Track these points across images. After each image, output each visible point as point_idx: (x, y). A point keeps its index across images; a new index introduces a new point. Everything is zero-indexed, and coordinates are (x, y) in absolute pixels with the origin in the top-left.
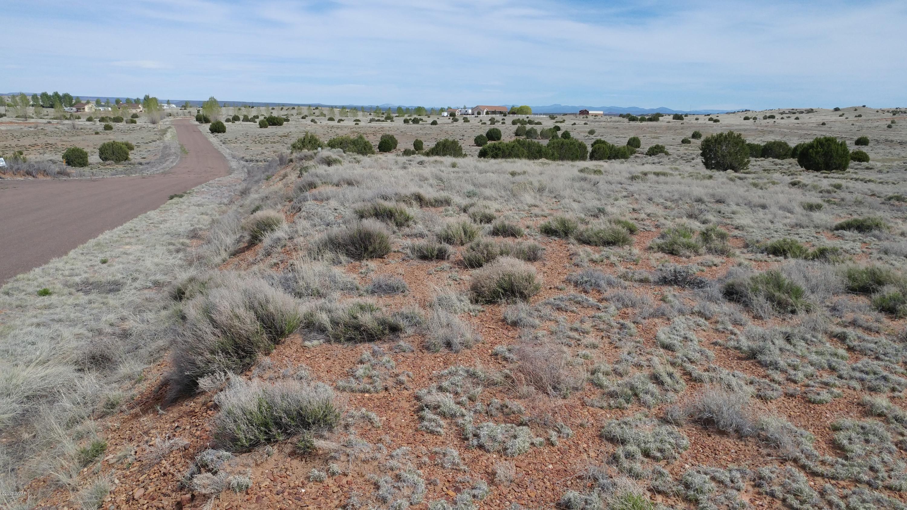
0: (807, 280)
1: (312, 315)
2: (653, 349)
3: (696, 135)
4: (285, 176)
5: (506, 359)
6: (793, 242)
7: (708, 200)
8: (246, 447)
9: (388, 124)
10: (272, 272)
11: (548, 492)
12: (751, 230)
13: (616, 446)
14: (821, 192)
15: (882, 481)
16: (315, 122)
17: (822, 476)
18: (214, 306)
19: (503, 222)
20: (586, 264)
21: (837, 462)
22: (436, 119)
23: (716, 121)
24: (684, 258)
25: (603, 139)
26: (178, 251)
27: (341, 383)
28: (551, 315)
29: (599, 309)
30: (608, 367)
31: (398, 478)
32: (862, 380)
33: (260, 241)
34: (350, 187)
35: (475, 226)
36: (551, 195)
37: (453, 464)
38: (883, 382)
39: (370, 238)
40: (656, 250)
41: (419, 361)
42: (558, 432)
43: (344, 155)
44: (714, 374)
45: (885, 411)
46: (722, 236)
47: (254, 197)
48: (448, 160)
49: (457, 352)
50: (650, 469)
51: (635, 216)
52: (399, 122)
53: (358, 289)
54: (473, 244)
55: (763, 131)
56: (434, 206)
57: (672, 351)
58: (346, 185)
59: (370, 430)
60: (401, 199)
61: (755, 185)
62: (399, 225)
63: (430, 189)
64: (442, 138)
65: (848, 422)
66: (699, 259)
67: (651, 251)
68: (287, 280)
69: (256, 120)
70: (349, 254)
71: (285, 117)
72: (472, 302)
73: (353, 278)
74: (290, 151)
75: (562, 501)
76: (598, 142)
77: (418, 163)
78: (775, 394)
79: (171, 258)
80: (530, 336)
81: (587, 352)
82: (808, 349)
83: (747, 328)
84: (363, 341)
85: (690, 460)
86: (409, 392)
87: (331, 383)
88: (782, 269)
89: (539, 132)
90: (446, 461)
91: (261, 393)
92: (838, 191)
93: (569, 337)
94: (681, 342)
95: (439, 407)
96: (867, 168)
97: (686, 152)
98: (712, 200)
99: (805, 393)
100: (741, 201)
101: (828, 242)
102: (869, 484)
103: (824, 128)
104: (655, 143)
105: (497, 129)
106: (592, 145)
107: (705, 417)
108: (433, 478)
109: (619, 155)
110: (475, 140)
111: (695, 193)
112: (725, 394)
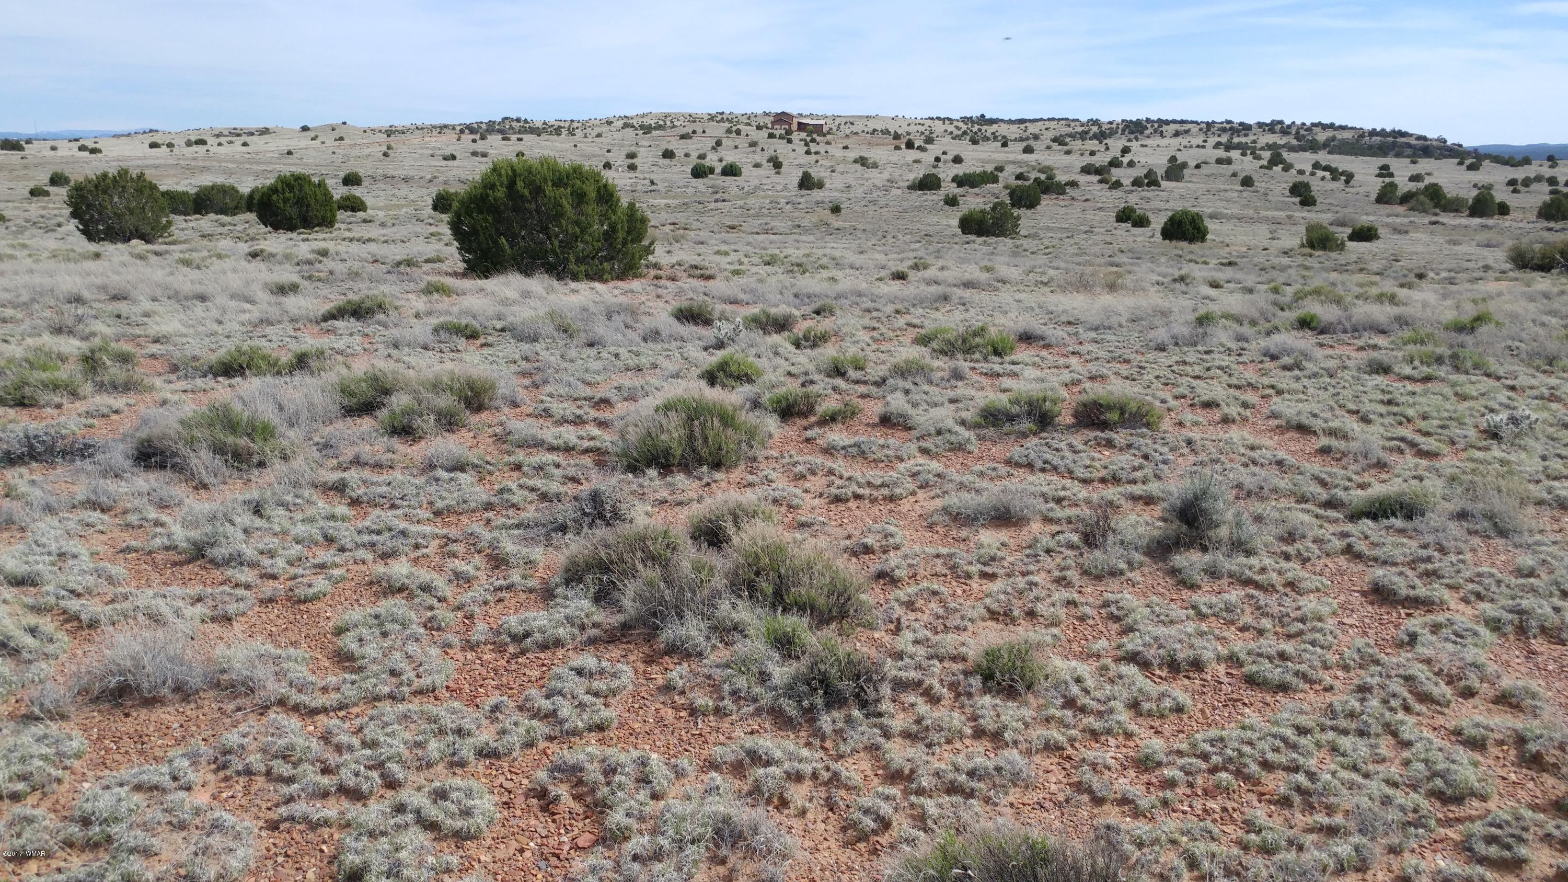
0: (281, 408)
3: (57, 180)
6: (256, 351)
7: (94, 297)
12: (184, 340)
14: (298, 264)
15: (409, 685)
17: (324, 710)
21: (344, 681)
23: (94, 151)
24: (49, 410)
32: (373, 545)
38: (402, 540)
44: (125, 605)
45: (406, 581)
46: (124, 359)
55: (188, 168)
57: (35, 585)
61: (187, 263)
65: (356, 615)
66: (81, 406)
78: (242, 605)
82: (290, 518)
83: (184, 509)
85: (90, 774)
88: (238, 398)
92: (324, 259)
94: (53, 564)
96: (365, 221)
97: (44, 212)
98: (103, 297)
99: (291, 590)
100: (158, 293)
101: (310, 341)
102: (392, 697)
103: (291, 160)
107: (112, 685)
111: (64, 287)
112: (146, 633)
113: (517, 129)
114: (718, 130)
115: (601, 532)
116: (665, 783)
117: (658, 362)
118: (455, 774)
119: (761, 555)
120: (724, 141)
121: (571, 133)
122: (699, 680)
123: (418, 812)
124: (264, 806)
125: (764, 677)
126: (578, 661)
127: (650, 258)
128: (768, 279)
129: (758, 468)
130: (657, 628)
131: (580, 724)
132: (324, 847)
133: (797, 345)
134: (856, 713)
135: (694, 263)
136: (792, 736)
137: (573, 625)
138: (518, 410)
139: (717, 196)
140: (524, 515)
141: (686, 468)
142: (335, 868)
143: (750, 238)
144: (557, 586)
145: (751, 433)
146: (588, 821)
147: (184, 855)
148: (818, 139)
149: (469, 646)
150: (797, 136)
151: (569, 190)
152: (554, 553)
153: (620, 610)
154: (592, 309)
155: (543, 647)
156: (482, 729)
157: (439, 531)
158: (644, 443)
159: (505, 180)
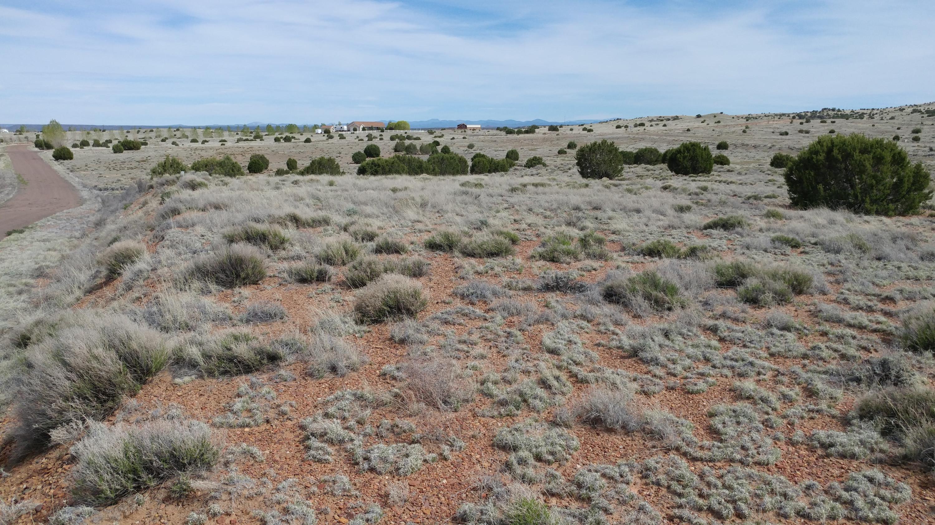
0: (681, 278)
1: (181, 350)
2: (539, 355)
3: (571, 146)
4: (145, 203)
5: (394, 378)
6: (667, 243)
7: (586, 207)
8: (112, 498)
9: (258, 143)
10: (134, 307)
11: (443, 508)
12: (627, 234)
13: (508, 453)
14: (690, 195)
15: (752, 458)
16: (177, 145)
17: (701, 460)
18: (67, 348)
19: (386, 239)
20: (471, 277)
21: (713, 445)
22: (309, 136)
23: (590, 131)
24: (564, 265)
25: (482, 153)
26: (20, 293)
27: (217, 419)
28: (439, 329)
29: (486, 320)
30: (497, 376)
31: (286, 511)
32: (733, 367)
33: (119, 274)
34: (218, 212)
35: (357, 245)
36: (434, 210)
37: (344, 490)
38: (750, 367)
39: (241, 264)
40: (537, 258)
41: (302, 389)
42: (451, 446)
43: (210, 177)
44: (598, 374)
45: (753, 393)
46: (600, 241)
47: (110, 228)
48: (325, 178)
49: (343, 376)
50: (543, 473)
51: (517, 226)
52: (269, 141)
53: (231, 319)
54: (355, 263)
55: (634, 139)
56: (312, 227)
57: (558, 355)
58: (213, 210)
59: (252, 465)
60: (273, 220)
61: (630, 191)
62: (274, 248)
63: (307, 210)
64: (317, 156)
65: (722, 407)
66: (579, 265)
67: (534, 259)
68: (151, 314)
69: (109, 145)
70: (219, 282)
71: (142, 140)
72: (356, 323)
73: (226, 307)
74: (150, 177)
75: (458, 515)
76: (477, 156)
77: (293, 183)
78: (657, 388)
79: (12, 301)
80: (419, 353)
81: (476, 363)
82: (685, 343)
83: (627, 328)
84: (239, 373)
85: (581, 460)
86: (293, 423)
87: (207, 420)
88: (658, 269)
89: (418, 148)
90: (336, 488)
91: (127, 438)
92: (705, 193)
93: (458, 350)
94: (565, 345)
95: (326, 434)
96: (729, 171)
97: (563, 162)
98: (589, 208)
99: (684, 385)
100: (616, 206)
101: (698, 241)
102: (741, 462)
103: (689, 134)
104: (532, 155)
105: (375, 146)
106: (472, 159)
107: (593, 416)
108: (323, 507)
109: (499, 168)
110: (353, 157)
111: (572, 202)
112: (610, 392)
113: (832, 115)
115: (890, 388)
117: (933, 276)
118: (780, 521)
121: (871, 116)
124: (665, 506)
126: (870, 472)
127: (927, 202)
131: (871, 515)
137: (865, 447)
138: (825, 297)
140: (829, 366)
144: (854, 418)
147: (626, 520)
149: (791, 442)
151: (871, 155)
152: (850, 395)
153: (902, 446)
154: (880, 235)
155: (843, 456)
156: (799, 498)
157: (773, 366)
158: (923, 332)
159: (825, 149)
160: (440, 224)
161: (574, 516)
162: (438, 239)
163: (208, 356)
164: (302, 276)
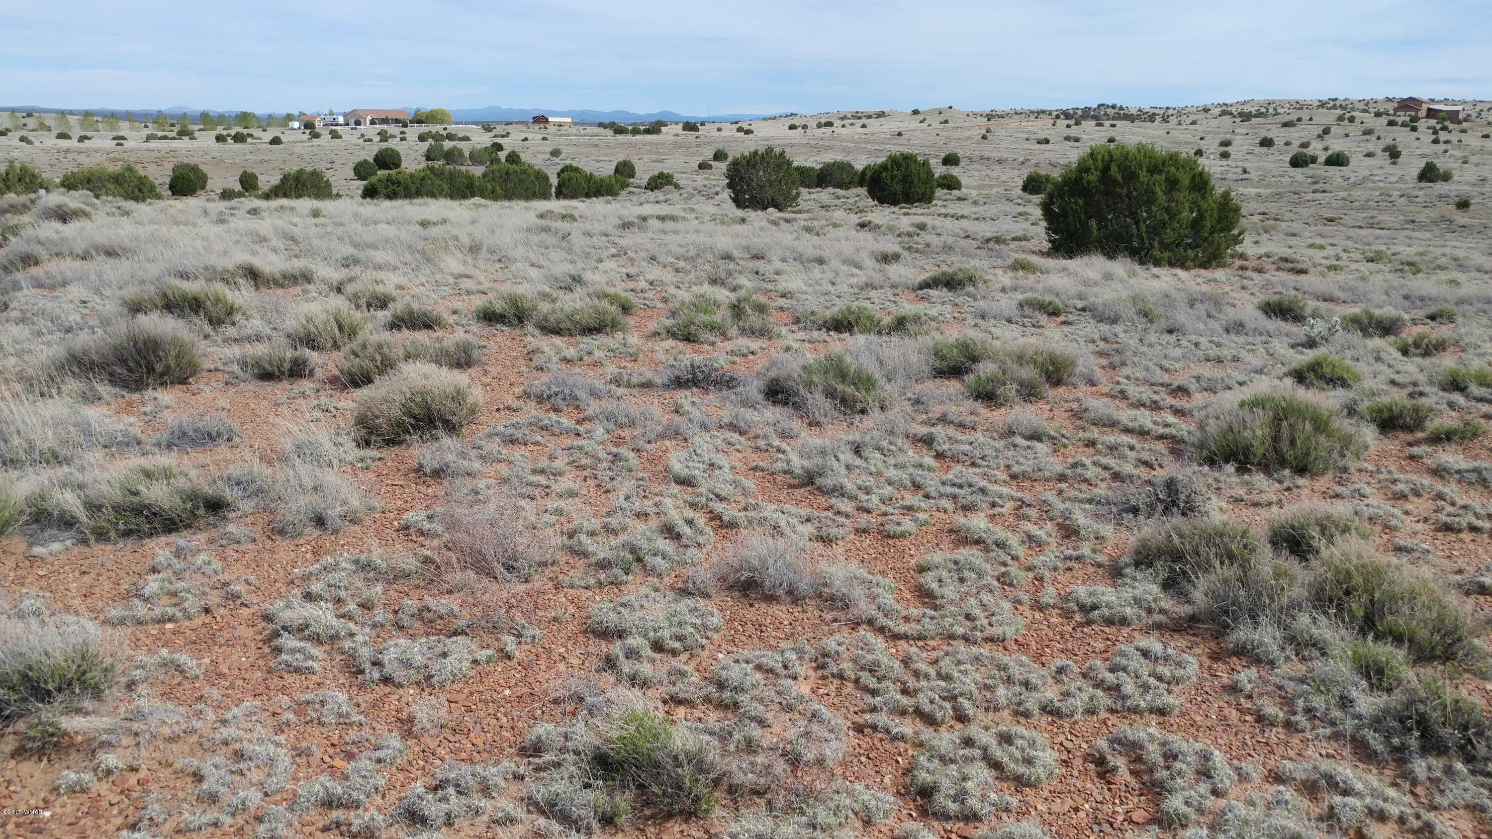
0: (881, 363)
1: (43, 498)
2: (662, 488)
3: (719, 156)
5: (424, 533)
6: (862, 311)
7: (740, 255)
9: (186, 143)
11: (504, 733)
12: (804, 297)
13: (611, 642)
14: (899, 236)
15: (981, 631)
16: (30, 142)
17: (906, 637)
19: (408, 305)
20: (554, 366)
21: (924, 615)
22: (278, 134)
23: (748, 132)
24: (706, 346)
25: (574, 164)
27: (113, 612)
28: (499, 452)
29: (578, 435)
30: (596, 524)
31: (239, 755)
32: (955, 497)
34: (112, 261)
35: (358, 315)
36: (492, 258)
37: (340, 715)
38: (980, 496)
39: (155, 350)
40: (663, 336)
41: (266, 556)
42: (517, 637)
43: (96, 201)
44: (754, 514)
45: (983, 535)
46: (761, 309)
48: (306, 204)
49: (335, 532)
50: (665, 669)
51: (631, 285)
52: (205, 141)
53: (139, 443)
54: (354, 345)
55: (816, 147)
56: (282, 286)
57: (692, 486)
58: (103, 257)
59: (179, 684)
60: (213, 275)
61: (808, 230)
62: (216, 322)
63: (273, 257)
64: (293, 168)
65: (937, 557)
66: (729, 346)
67: (657, 338)
70: (114, 380)
72: (358, 446)
73: (130, 424)
75: (527, 743)
76: (566, 169)
77: (249, 212)
78: (842, 531)
80: (465, 491)
81: (562, 504)
82: (884, 462)
83: (800, 441)
84: (153, 533)
85: (724, 646)
86: (252, 611)
87: (94, 615)
88: (847, 351)
89: (467, 154)
90: (326, 712)
92: (922, 233)
93: (532, 484)
94: (704, 472)
95: (307, 626)
96: (959, 199)
97: (706, 183)
98: (746, 256)
99: (882, 525)
100: (788, 254)
101: (908, 307)
102: (965, 638)
103: (901, 141)
104: (657, 169)
105: (393, 150)
106: (559, 175)
107: (743, 578)
108: (304, 744)
109: (603, 190)
110: (355, 169)
111: (719, 246)
112: (770, 541)
113: (1112, 115)
114: (1328, 117)
115: (1177, 520)
116: (1228, 782)
117: (1241, 355)
118: (1018, 722)
119: (1354, 573)
120: (1333, 130)
121: (1165, 119)
122: (1270, 688)
123: (985, 749)
124: (852, 709)
125: (1345, 702)
126: (1144, 642)
127: (1237, 248)
128: (1372, 278)
129: (1348, 480)
130: (1228, 626)
131: (1143, 704)
132: (900, 759)
133: (1405, 352)
134: (1459, 766)
135: (1283, 256)
136: (1374, 771)
137: (1140, 607)
138: (1094, 389)
139: (1317, 187)
140: (1096, 491)
141: (1266, 468)
142: (908, 780)
143: (1351, 232)
144: (1127, 565)
145: (1346, 441)
146: (1143, 798)
147: (791, 734)
148: (1451, 126)
149: (1038, 606)
150: (1422, 124)
151: (1163, 177)
152: (1124, 533)
153: (1189, 602)
154: (1174, 296)
155: (1109, 622)
156: (1047, 686)
157: (1014, 494)
158: (1224, 437)
159: (1100, 165)
160: (503, 281)
161: (712, 733)
162: (498, 306)
163: (95, 506)
164: (264, 368)
